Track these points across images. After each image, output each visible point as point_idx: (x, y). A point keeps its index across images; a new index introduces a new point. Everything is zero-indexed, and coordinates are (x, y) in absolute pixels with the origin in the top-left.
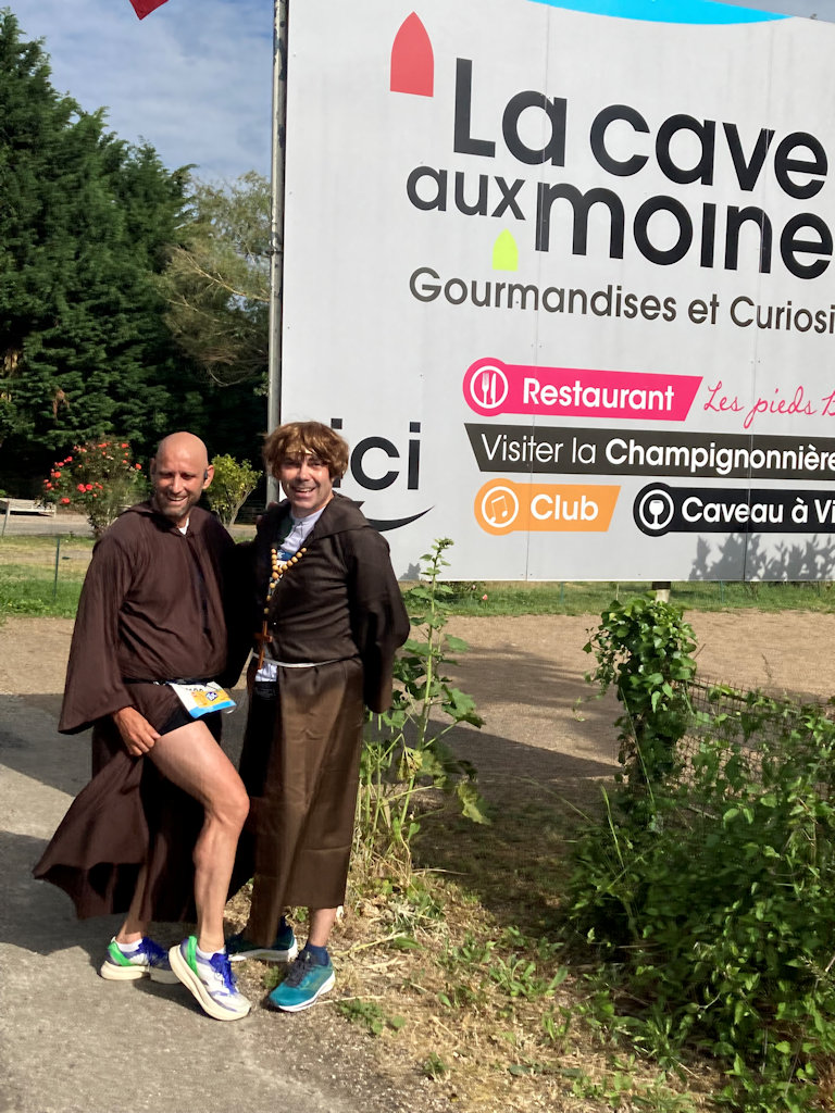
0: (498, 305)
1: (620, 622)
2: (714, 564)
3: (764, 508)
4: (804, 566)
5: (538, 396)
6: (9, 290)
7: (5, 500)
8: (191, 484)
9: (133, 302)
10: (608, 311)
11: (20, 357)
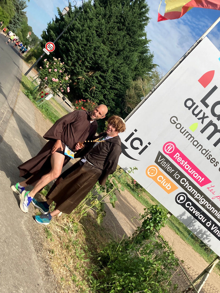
0: (184, 135)
1: (155, 209)
2: (184, 218)
3: (202, 217)
4: (201, 235)
5: (177, 158)
6: (102, 59)
7: (66, 98)
8: (99, 115)
9: (124, 82)
10: (204, 154)
11: (93, 74)
